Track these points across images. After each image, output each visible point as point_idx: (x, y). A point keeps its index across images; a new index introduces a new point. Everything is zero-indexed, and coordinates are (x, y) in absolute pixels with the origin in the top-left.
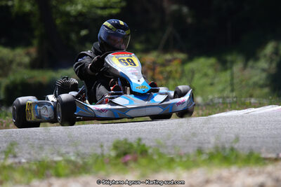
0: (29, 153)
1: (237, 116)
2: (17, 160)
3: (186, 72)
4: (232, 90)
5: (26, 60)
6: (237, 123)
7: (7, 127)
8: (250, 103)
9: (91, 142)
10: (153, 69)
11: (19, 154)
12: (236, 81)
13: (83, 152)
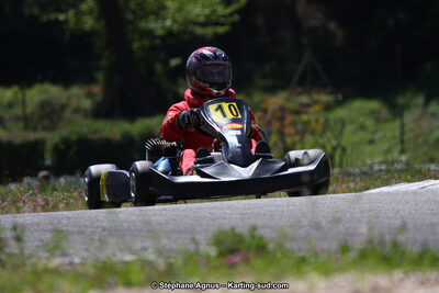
0: (87, 250)
1: (406, 193)
2: (67, 260)
3: (332, 123)
4: (403, 151)
5: (87, 104)
6: (407, 203)
7: (55, 209)
8: (429, 170)
9: (180, 232)
10: (282, 119)
11: (71, 251)
12: (407, 137)
13: (168, 247)
